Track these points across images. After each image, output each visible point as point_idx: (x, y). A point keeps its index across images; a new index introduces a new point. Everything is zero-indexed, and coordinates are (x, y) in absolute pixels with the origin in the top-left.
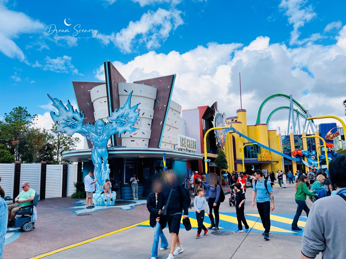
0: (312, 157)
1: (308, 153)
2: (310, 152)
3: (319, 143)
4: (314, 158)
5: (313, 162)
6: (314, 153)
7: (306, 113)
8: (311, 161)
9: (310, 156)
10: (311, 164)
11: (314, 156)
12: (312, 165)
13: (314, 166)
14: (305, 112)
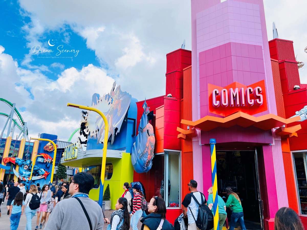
0: (25, 166)
1: (22, 162)
2: (24, 161)
3: (37, 152)
4: (26, 168)
5: (24, 173)
6: (28, 162)
7: (24, 125)
8: (23, 170)
9: (23, 166)
10: (22, 174)
11: (28, 166)
12: (23, 176)
13: (24, 177)
14: (23, 123)
